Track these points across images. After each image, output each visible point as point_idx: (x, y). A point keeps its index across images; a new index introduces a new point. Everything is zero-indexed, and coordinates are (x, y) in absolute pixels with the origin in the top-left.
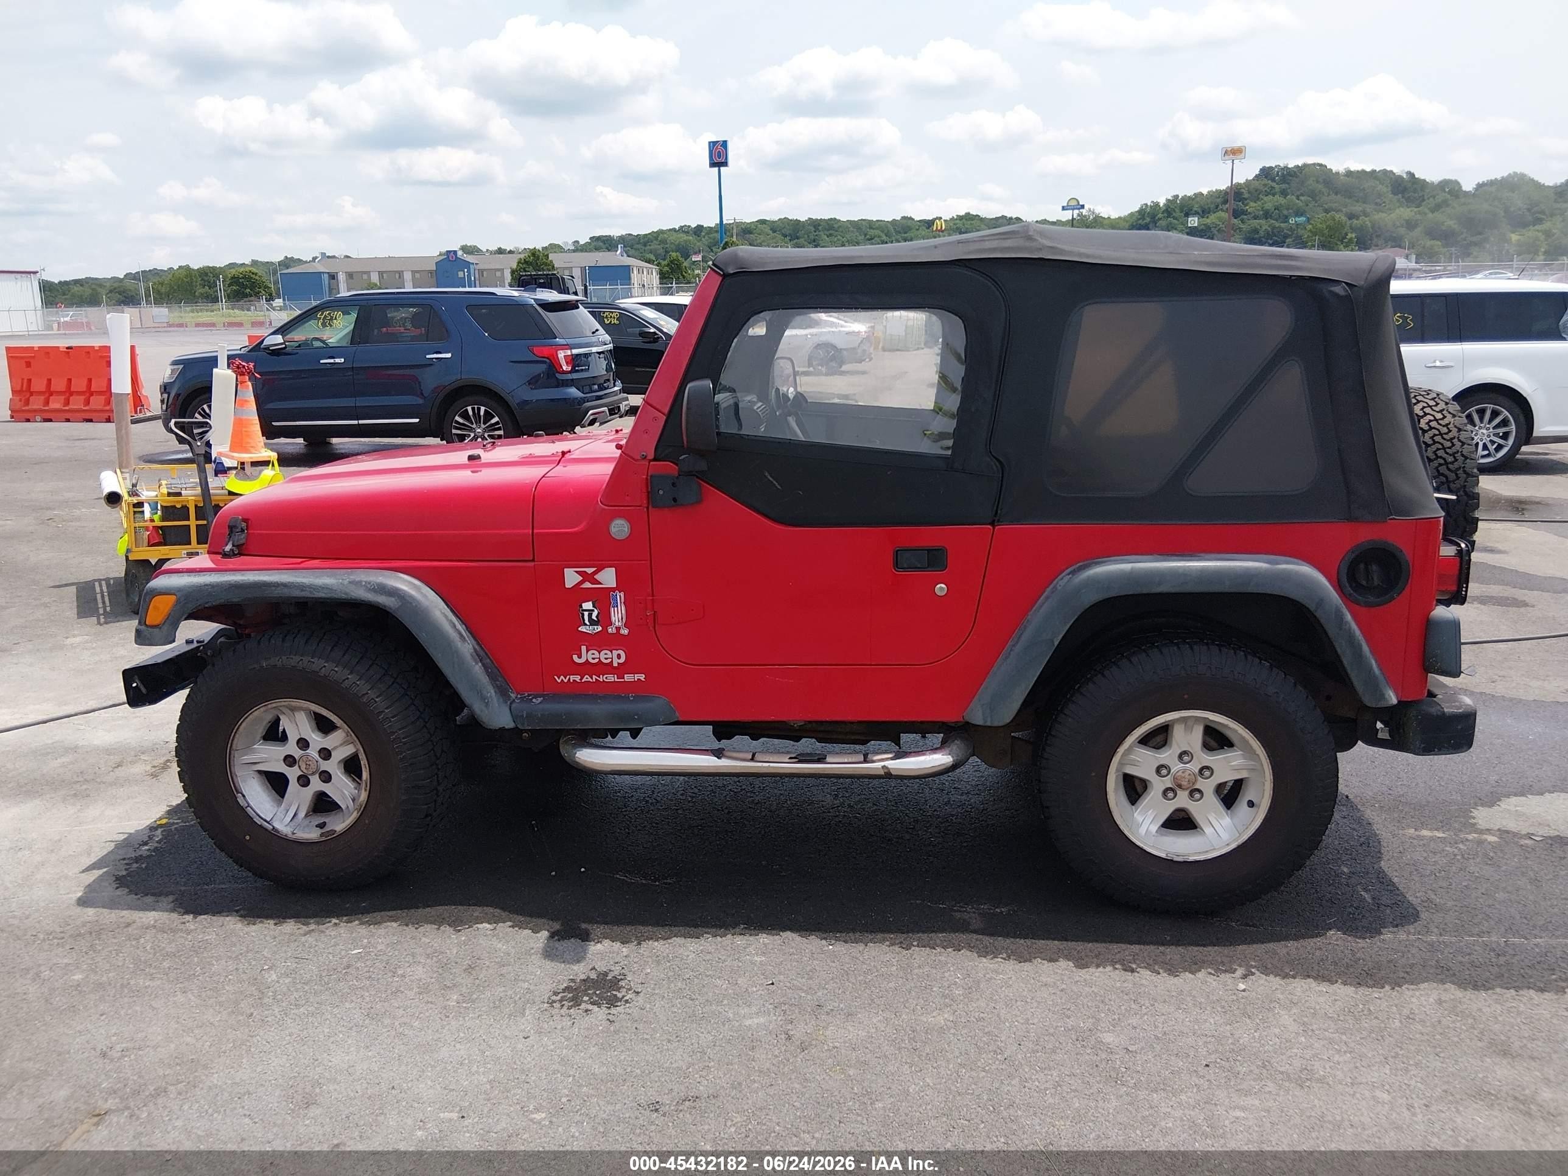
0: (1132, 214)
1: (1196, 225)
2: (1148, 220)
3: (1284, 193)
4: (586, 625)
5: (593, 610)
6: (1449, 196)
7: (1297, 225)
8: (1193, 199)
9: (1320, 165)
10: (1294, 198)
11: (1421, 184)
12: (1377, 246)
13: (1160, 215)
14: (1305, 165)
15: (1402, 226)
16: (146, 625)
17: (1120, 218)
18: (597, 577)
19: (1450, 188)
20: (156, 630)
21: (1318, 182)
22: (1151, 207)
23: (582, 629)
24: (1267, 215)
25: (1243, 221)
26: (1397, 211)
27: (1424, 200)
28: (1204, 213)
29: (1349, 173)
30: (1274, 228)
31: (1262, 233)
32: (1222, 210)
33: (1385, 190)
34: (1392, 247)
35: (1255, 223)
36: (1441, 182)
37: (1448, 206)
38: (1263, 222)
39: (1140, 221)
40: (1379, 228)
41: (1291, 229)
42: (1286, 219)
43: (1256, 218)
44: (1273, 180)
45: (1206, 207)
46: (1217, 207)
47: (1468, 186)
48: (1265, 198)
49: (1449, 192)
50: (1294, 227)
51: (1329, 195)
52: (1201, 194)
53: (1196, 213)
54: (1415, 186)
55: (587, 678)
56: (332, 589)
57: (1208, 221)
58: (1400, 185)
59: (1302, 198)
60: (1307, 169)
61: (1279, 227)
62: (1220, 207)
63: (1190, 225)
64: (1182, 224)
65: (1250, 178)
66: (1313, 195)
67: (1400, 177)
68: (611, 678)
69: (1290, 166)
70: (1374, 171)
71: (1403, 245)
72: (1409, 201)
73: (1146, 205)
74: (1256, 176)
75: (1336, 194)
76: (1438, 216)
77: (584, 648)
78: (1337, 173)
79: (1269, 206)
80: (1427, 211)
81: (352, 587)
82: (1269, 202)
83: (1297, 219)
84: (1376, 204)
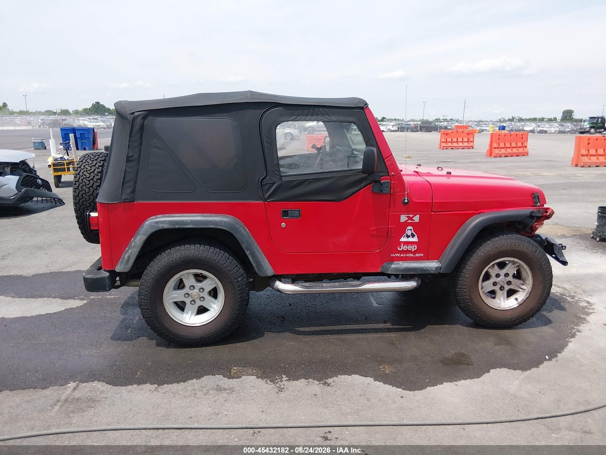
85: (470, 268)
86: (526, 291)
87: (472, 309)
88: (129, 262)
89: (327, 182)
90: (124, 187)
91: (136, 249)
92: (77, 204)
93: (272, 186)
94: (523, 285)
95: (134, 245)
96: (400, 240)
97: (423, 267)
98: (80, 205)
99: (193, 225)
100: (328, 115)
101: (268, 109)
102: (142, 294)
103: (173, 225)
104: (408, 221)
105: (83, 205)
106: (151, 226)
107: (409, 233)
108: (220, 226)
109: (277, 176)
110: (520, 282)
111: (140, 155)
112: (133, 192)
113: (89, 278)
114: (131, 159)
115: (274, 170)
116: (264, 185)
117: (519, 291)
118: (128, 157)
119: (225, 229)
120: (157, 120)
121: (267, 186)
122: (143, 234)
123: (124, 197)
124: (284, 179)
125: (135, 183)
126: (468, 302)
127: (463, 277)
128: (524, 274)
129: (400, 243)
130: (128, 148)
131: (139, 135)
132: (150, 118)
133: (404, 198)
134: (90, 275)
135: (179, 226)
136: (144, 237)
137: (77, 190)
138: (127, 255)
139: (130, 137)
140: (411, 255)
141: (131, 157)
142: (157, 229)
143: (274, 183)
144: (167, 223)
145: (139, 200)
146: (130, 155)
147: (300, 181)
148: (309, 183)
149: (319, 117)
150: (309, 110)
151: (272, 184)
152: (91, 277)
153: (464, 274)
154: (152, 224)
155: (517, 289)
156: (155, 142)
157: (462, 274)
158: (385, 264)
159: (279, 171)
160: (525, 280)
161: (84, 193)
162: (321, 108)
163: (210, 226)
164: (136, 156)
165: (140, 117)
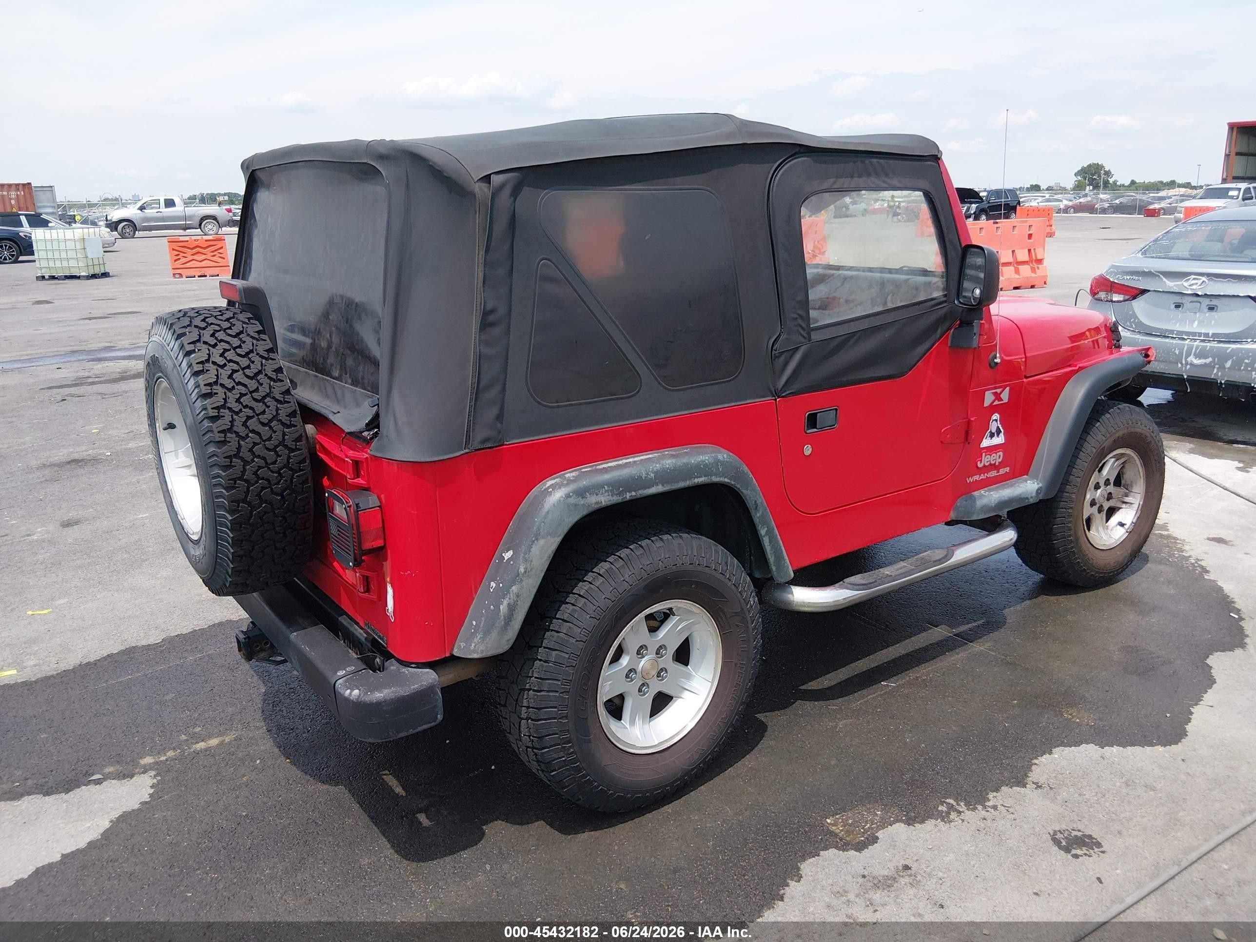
85: (1079, 480)
86: (1136, 506)
87: (1076, 559)
88: (513, 623)
89: (887, 334)
90: (478, 403)
91: (531, 581)
92: (239, 479)
93: (791, 357)
94: (1127, 496)
95: (526, 569)
96: (981, 446)
97: (1020, 495)
98: (246, 481)
99: (663, 485)
100: (887, 175)
101: (784, 161)
102: (552, 704)
103: (619, 494)
104: (995, 404)
105: (257, 482)
106: (568, 506)
107: (993, 427)
108: (716, 475)
109: (802, 332)
110: (1122, 490)
111: (510, 305)
112: (500, 417)
113: (385, 701)
114: (491, 318)
115: (795, 316)
116: (776, 357)
117: (1120, 508)
118: (486, 314)
119: (726, 480)
120: (542, 199)
121: (782, 359)
122: (549, 534)
123: (479, 436)
124: (816, 337)
125: (504, 390)
126: (1072, 548)
127: (1066, 500)
128: (1128, 476)
129: (980, 452)
130: (484, 283)
131: (506, 246)
132: (526, 191)
133: (994, 353)
134: (386, 691)
135: (634, 493)
136: (553, 540)
137: (228, 435)
138: (505, 602)
139: (487, 251)
140: (993, 473)
141: (492, 311)
142: (585, 512)
143: (797, 348)
144: (606, 491)
145: (513, 439)
146: (489, 307)
147: (843, 337)
148: (857, 341)
149: (872, 179)
150: (854, 162)
151: (791, 352)
152: (392, 696)
153: (1068, 494)
154: (572, 501)
155: (1118, 505)
156: (544, 265)
157: (1065, 494)
158: (960, 502)
159: (807, 318)
160: (1132, 486)
161: (258, 441)
162: (876, 158)
163: (696, 480)
164: (502, 310)
165: (507, 191)
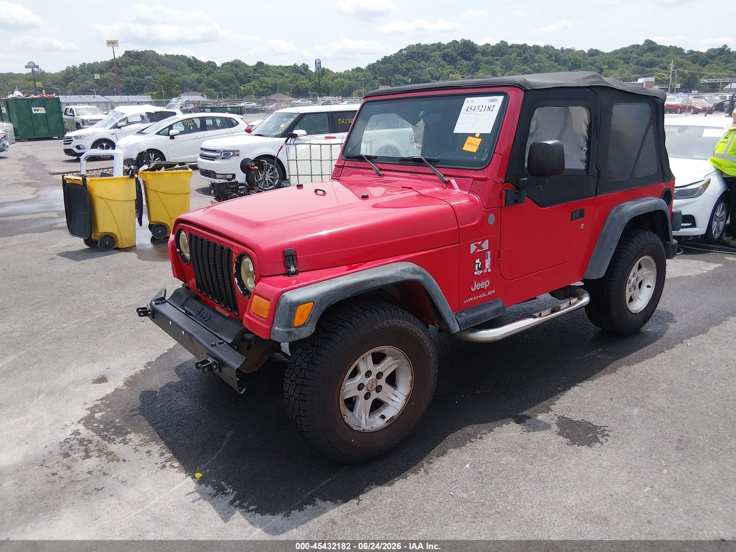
0: (62, 72)
1: (99, 78)
2: (72, 75)
3: (139, 64)
4: (476, 271)
5: (479, 263)
6: (212, 69)
7: (149, 79)
8: (94, 65)
9: (153, 51)
10: (144, 66)
11: (200, 63)
12: (186, 90)
13: (78, 73)
14: (146, 51)
15: (195, 82)
16: (295, 327)
17: (56, 73)
18: (482, 246)
19: (211, 65)
20: (303, 329)
21: (154, 59)
22: (72, 68)
23: (475, 273)
24: (133, 74)
25: (121, 77)
26: (192, 75)
27: (202, 70)
28: (101, 72)
29: (167, 56)
30: (137, 81)
31: (132, 83)
32: (110, 71)
33: (184, 65)
34: (193, 91)
35: (128, 78)
36: (208, 62)
37: (213, 73)
38: (131, 78)
39: (68, 76)
40: (186, 82)
41: (146, 82)
42: (142, 77)
43: (127, 75)
44: (132, 58)
45: (102, 69)
46: (107, 69)
47: (219, 65)
48: (130, 66)
49: (212, 67)
50: (147, 80)
51: (160, 66)
52: (97, 63)
53: (97, 73)
54: (197, 63)
55: (475, 298)
56: (395, 277)
57: (104, 76)
58: (190, 63)
59: (148, 67)
60: (147, 53)
61: (140, 80)
62: (109, 70)
63: (96, 78)
64: (91, 77)
65: (121, 56)
66: (152, 65)
67: (190, 59)
68: (484, 295)
69: (139, 51)
70: (177, 56)
71: (198, 90)
72: (196, 70)
73: (69, 67)
74: (123, 55)
75: (163, 66)
76: (210, 78)
77: (475, 283)
78: (161, 56)
79: (133, 70)
80: (205, 75)
81: (404, 273)
82: (134, 68)
83: (149, 77)
84: (182, 71)
